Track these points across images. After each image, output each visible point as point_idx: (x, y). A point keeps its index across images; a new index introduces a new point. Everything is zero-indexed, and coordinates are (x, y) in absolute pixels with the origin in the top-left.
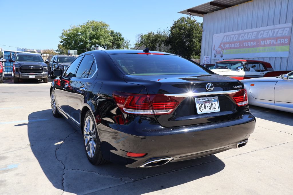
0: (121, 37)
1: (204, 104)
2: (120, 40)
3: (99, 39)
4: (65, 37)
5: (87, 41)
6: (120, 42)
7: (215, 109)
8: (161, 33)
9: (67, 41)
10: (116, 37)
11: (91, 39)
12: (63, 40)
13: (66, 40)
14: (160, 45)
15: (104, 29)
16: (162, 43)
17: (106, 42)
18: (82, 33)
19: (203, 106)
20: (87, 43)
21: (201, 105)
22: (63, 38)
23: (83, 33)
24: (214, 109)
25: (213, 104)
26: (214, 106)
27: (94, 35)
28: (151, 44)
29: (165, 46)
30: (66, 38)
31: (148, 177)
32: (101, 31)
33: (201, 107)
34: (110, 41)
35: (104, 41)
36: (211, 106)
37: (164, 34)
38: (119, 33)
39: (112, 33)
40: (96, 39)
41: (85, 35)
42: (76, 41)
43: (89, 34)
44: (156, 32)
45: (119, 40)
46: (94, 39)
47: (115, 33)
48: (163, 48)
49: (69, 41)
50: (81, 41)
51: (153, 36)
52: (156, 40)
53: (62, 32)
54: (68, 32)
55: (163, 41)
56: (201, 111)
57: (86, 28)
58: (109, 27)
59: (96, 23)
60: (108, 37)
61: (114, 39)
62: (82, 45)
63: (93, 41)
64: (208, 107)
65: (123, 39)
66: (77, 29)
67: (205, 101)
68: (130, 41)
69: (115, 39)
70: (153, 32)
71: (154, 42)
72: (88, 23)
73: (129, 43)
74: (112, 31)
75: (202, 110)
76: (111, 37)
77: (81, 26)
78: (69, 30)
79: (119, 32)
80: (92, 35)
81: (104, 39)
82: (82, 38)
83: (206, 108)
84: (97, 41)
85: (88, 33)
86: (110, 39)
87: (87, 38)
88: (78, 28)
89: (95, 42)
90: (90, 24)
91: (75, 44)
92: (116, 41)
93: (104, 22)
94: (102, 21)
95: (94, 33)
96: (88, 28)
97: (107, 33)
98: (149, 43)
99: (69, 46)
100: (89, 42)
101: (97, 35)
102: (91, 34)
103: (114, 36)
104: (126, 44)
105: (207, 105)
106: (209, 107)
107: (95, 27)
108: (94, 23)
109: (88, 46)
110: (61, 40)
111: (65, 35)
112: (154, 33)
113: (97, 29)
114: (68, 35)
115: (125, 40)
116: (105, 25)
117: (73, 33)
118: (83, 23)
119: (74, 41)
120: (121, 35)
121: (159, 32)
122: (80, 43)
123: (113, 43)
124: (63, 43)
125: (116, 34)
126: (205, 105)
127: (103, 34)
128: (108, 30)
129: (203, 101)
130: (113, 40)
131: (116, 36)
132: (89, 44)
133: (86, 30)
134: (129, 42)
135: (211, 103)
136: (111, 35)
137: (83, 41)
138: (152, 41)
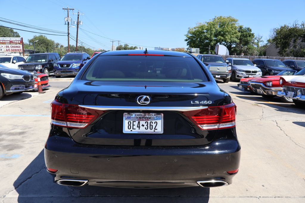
0: (251, 32)
1: (137, 122)
2: (250, 36)
3: (225, 36)
4: (190, 35)
5: (211, 38)
6: (249, 38)
7: (155, 129)
8: (297, 26)
9: (192, 40)
10: (245, 33)
11: (216, 36)
12: (188, 38)
13: (191, 38)
14: (295, 41)
15: (232, 25)
16: (297, 38)
17: (232, 39)
18: (207, 30)
19: (136, 123)
20: (212, 40)
21: (133, 122)
22: (188, 36)
23: (209, 30)
24: (153, 130)
25: (154, 123)
26: (154, 125)
27: (220, 32)
28: (284, 39)
29: (302, 41)
30: (191, 37)
31: (98, 196)
32: (227, 27)
33: (132, 125)
34: (237, 38)
35: (230, 38)
36: (149, 125)
37: (302, 26)
38: (248, 29)
39: (240, 28)
40: (221, 36)
41: (211, 32)
42: (200, 38)
43: (214, 32)
44: (292, 25)
45: (247, 37)
46: (220, 36)
47: (244, 28)
48: (299, 44)
49: (194, 39)
50: (206, 38)
51: (287, 30)
52: (291, 34)
53: (188, 30)
54: (194, 30)
55: (299, 36)
56: (130, 130)
57: (212, 24)
58: (237, 22)
59: (224, 19)
60: (235, 33)
61: (242, 35)
62: (207, 42)
63: (218, 38)
64: (143, 126)
65: (253, 34)
66: (202, 26)
67: (140, 118)
68: (262, 37)
69: (244, 35)
70: (287, 24)
71: (288, 37)
72: (215, 19)
73: (261, 40)
74: (241, 26)
75: (133, 129)
76: (239, 33)
77: (208, 23)
78: (194, 28)
79: (248, 27)
80: (218, 32)
81: (230, 35)
82: (207, 35)
83: (139, 127)
84: (222, 38)
85: (214, 29)
86: (237, 36)
87: (212, 35)
88: (204, 25)
89: (220, 39)
90: (217, 20)
91: (200, 41)
92: (244, 37)
93: (232, 17)
94: (230, 16)
95: (220, 30)
96: (214, 25)
97: (234, 29)
98: (280, 39)
99: (193, 44)
100: (214, 39)
101: (223, 32)
102: (217, 30)
103: (242, 32)
104: (257, 40)
105: (142, 122)
106: (145, 126)
107: (223, 23)
108: (221, 19)
109: (212, 43)
110: (186, 38)
111: (190, 33)
112: (288, 27)
113: (224, 25)
114: (193, 33)
115: (255, 36)
116: (234, 20)
117: (198, 31)
118: (210, 20)
119: (199, 39)
120: (251, 30)
121: (296, 25)
122: (205, 41)
123: (240, 39)
124: (188, 41)
125: (246, 29)
126: (139, 122)
127: (229, 30)
128: (236, 25)
129: (137, 118)
130: (240, 37)
131: (245, 31)
132: (214, 42)
133: (212, 27)
134: (260, 38)
135: (149, 122)
136: (239, 32)
137: (207, 39)
138: (285, 37)
